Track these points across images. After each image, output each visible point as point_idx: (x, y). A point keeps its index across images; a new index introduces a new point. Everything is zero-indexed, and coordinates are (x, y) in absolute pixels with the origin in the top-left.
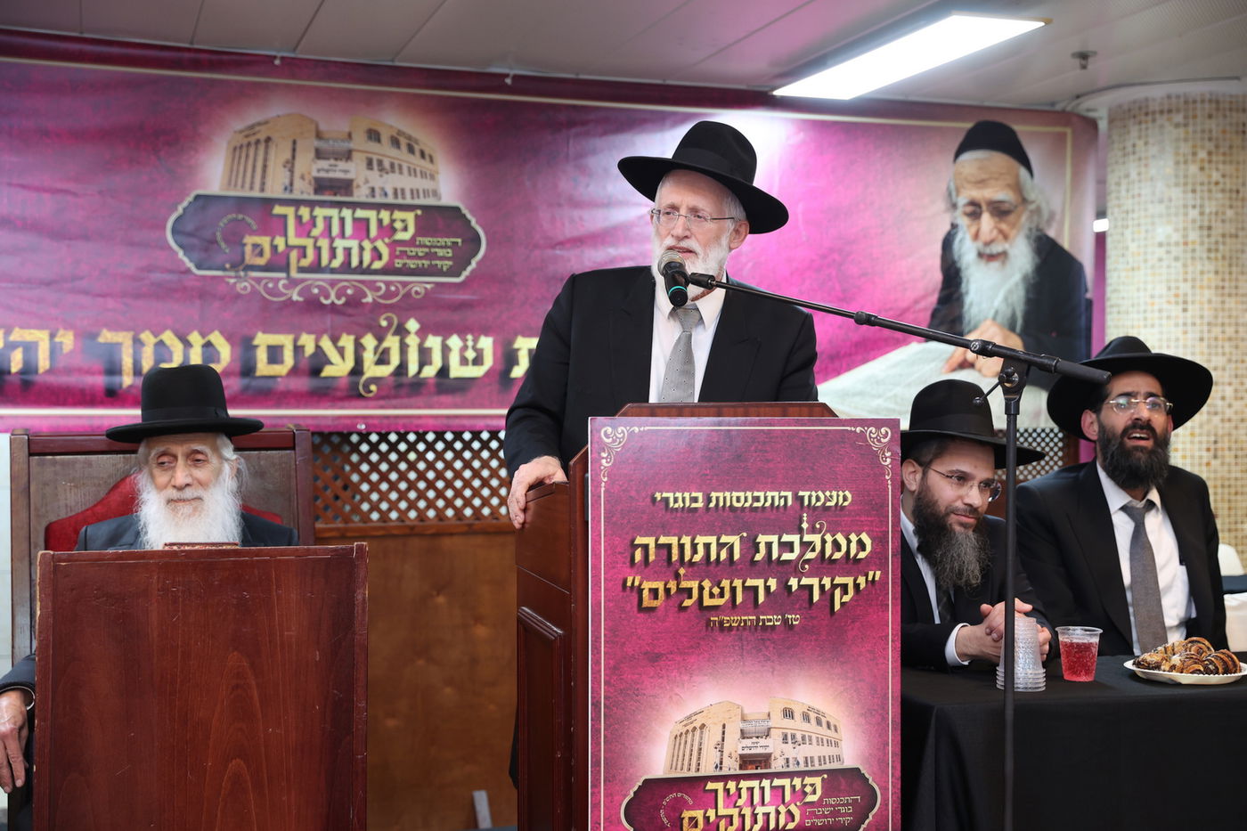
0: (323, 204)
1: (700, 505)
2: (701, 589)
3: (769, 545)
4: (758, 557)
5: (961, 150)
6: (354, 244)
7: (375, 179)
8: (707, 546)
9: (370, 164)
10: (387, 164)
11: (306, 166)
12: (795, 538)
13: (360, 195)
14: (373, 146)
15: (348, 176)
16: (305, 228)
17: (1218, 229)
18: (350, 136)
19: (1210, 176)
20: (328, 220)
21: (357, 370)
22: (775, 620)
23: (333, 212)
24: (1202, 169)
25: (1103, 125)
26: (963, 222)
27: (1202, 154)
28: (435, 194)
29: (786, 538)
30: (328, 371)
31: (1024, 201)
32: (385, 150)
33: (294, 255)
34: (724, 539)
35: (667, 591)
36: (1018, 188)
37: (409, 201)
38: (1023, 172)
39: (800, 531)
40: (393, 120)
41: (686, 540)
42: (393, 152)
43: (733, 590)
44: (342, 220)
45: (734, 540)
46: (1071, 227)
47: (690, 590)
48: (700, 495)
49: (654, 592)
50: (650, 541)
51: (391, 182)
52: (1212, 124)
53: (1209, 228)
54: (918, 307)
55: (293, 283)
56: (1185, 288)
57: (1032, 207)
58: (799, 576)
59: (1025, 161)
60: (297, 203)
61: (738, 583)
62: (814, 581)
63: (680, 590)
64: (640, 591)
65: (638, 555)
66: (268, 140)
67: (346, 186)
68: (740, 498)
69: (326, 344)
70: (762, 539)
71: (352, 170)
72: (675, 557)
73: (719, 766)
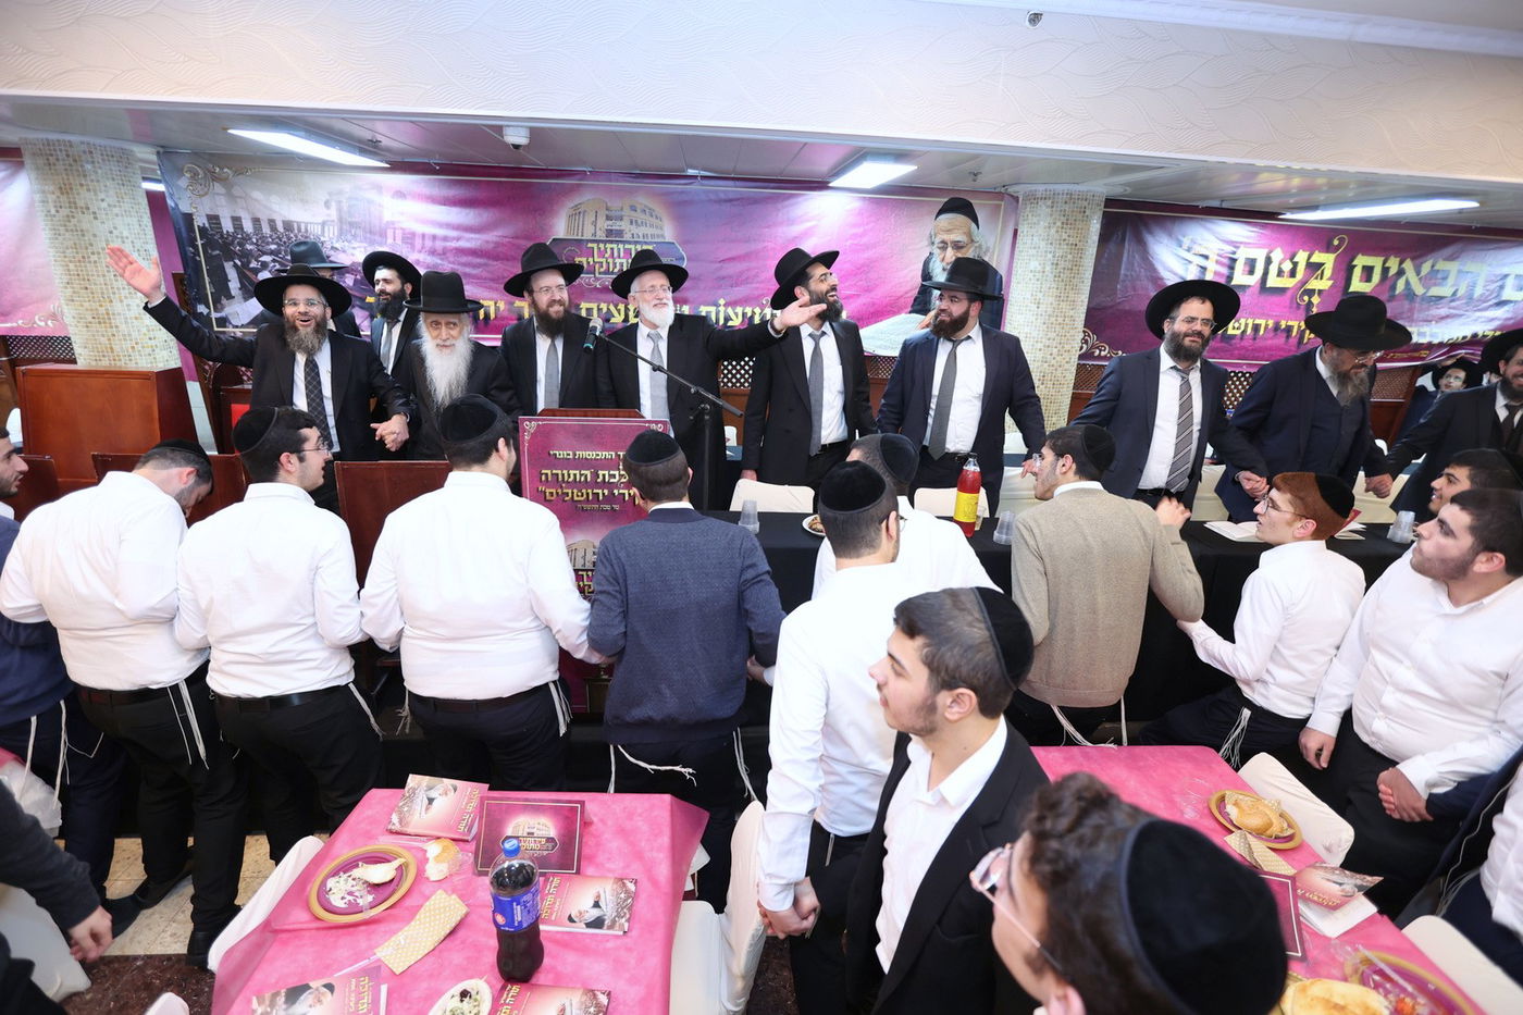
0: (611, 242)
1: (571, 457)
2: (573, 493)
3: (604, 475)
4: (599, 480)
5: (941, 212)
6: (624, 261)
7: (634, 230)
8: (575, 475)
9: (631, 223)
10: (639, 222)
11: (603, 224)
12: (617, 473)
13: (627, 237)
14: (633, 213)
15: (622, 228)
16: (601, 254)
17: (1062, 264)
18: (622, 209)
19: (1061, 236)
20: (612, 249)
21: (626, 319)
22: (608, 507)
23: (614, 246)
24: (1057, 232)
25: (1020, 200)
26: (936, 251)
27: (1059, 224)
28: (663, 236)
29: (612, 472)
30: (613, 320)
31: (972, 241)
32: (640, 216)
33: (597, 266)
34: (583, 472)
35: (557, 493)
36: (969, 234)
37: (650, 240)
38: (974, 225)
39: (619, 469)
40: (642, 200)
41: (565, 472)
42: (643, 216)
43: (588, 494)
44: (619, 249)
45: (588, 473)
46: (998, 256)
47: (567, 494)
48: (571, 453)
49: (551, 494)
50: (549, 472)
51: (641, 231)
52: (1067, 207)
53: (1057, 264)
54: (909, 295)
55: (597, 279)
56: (1040, 295)
57: (977, 245)
58: (619, 489)
59: (975, 220)
60: (598, 242)
61: (590, 491)
62: (626, 492)
63: (563, 493)
64: (545, 492)
65: (543, 478)
66: (585, 211)
67: (620, 233)
68: (590, 454)
69: (612, 308)
70: (601, 473)
71: (624, 225)
72: (560, 479)
73: (584, 565)
